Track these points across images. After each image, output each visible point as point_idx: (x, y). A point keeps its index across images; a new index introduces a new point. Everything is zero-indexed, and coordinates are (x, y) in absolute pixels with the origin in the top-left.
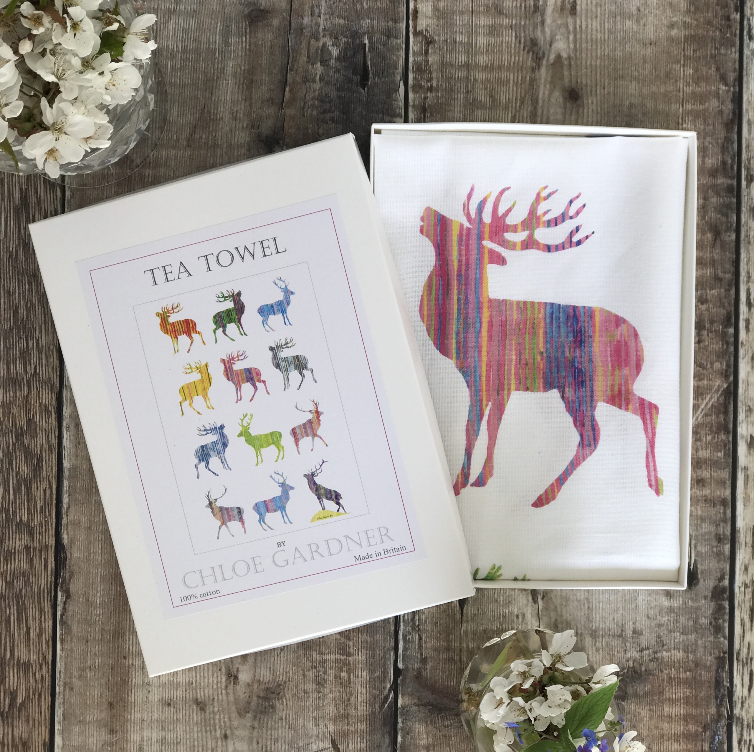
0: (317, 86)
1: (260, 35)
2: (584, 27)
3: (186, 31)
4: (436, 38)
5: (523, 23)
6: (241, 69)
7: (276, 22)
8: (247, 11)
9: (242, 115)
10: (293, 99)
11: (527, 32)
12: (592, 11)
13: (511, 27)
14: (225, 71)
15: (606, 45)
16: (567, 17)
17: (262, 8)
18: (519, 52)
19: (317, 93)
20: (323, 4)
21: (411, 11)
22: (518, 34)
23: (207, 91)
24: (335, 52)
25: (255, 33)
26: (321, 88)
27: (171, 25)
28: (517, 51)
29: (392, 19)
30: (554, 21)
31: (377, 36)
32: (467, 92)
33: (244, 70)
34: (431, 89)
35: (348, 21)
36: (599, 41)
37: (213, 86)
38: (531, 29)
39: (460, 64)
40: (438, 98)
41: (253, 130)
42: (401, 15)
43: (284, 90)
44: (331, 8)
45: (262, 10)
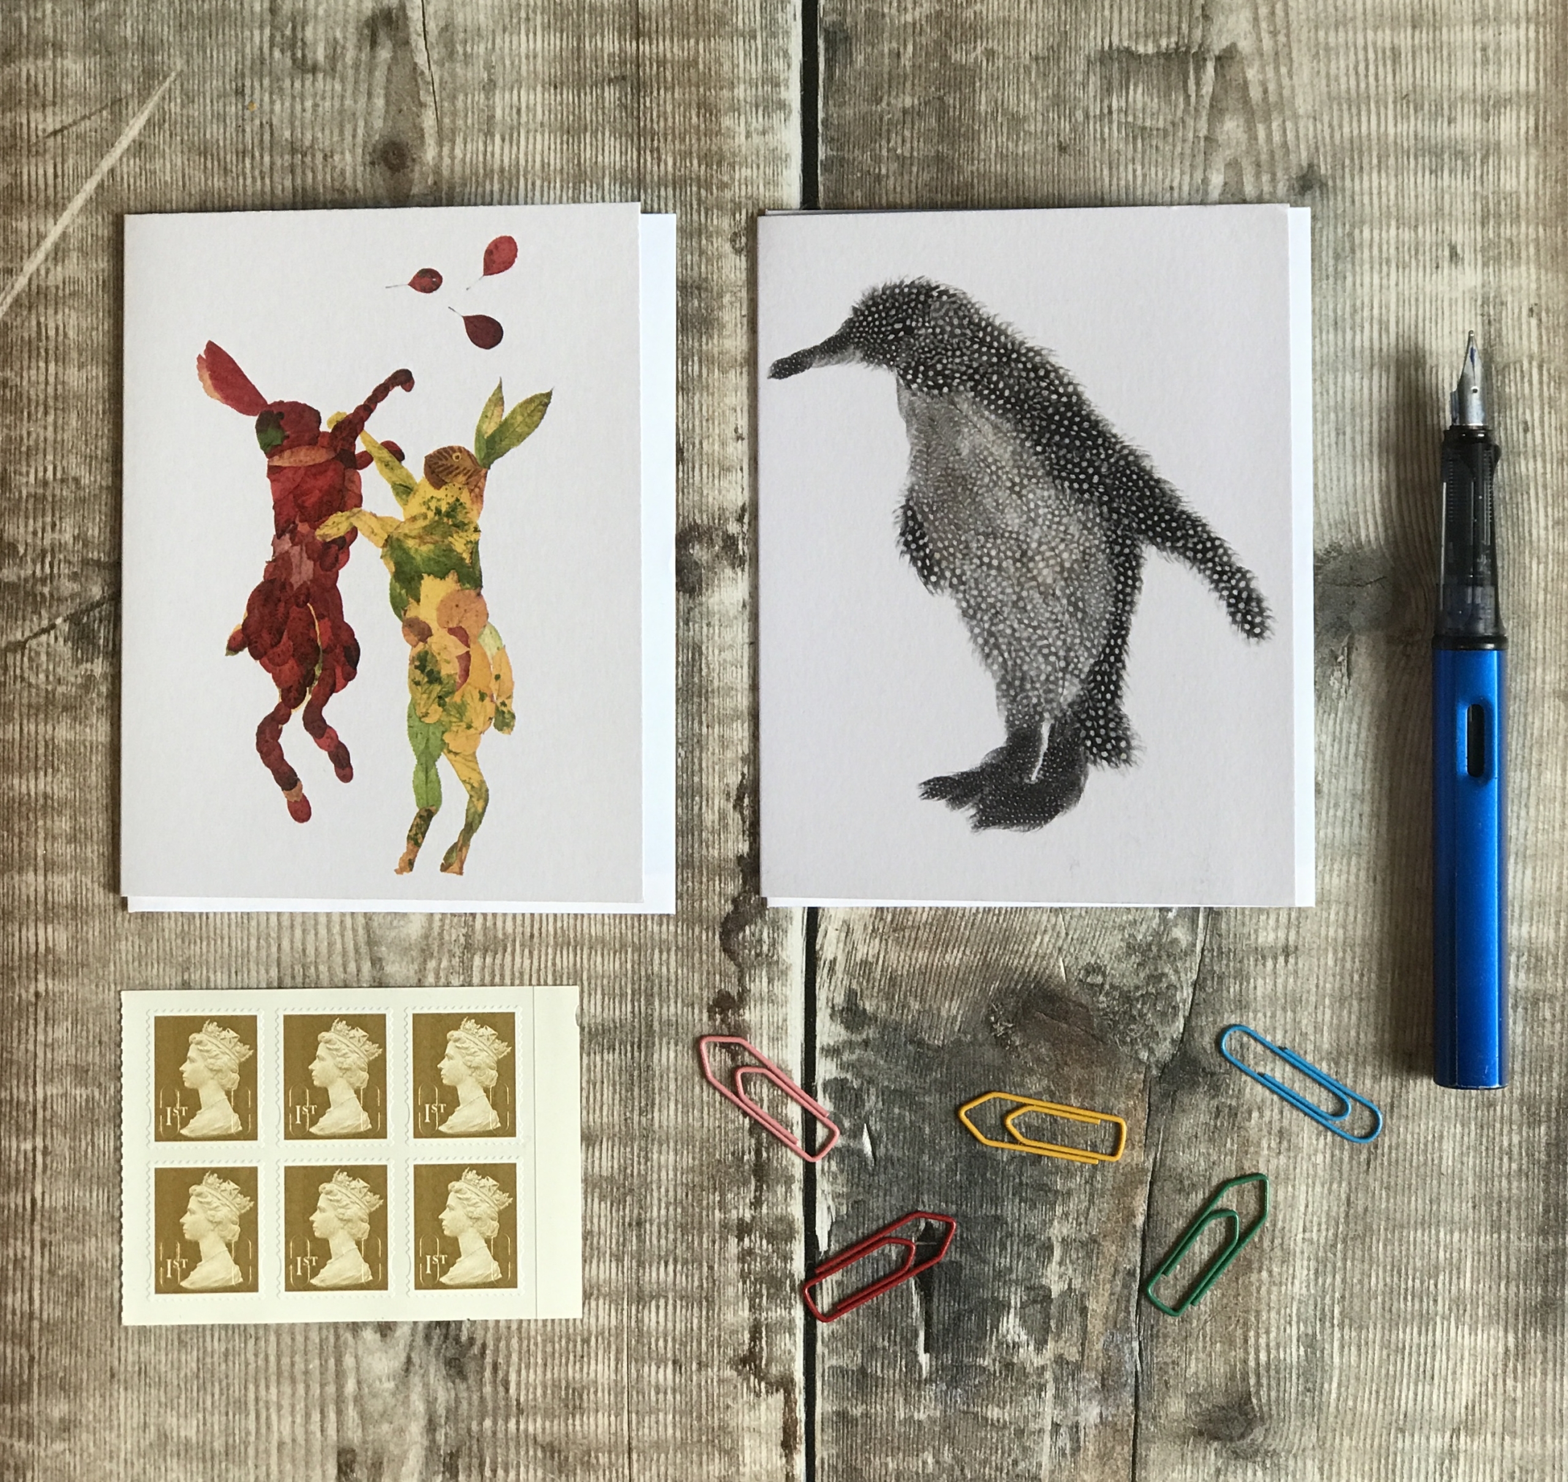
0: (1058, 1231)
1: (1220, 1368)
2: (316, 1417)
3: (1425, 1375)
4: (729, 1373)
5: (488, 1423)
6: (1270, 1272)
7: (1177, 1406)
8: (1258, 1434)
9: (1264, 1144)
10: (1123, 1191)
11: (475, 1397)
12: (293, 1461)
13: (520, 1411)
14: (1313, 1264)
15: (252, 1367)
16: (365, 1442)
17: (1215, 1444)
18: (498, 1340)
19: (1059, 1210)
20: (1045, 1460)
21: (802, 1448)
22: (501, 1389)
23: (1360, 1209)
24: (1011, 1326)
25: (1233, 1378)
26: (1046, 1224)
27: (1465, 1390)
28: (502, 1344)
29: (854, 1422)
30: (401, 1431)
31: (894, 1375)
32: (640, 1224)
33: (1260, 1271)
34: (743, 1229)
35: (976, 1415)
36: (273, 1378)
37: (1347, 1223)
38: (465, 1405)
39: (662, 1302)
40: (723, 1206)
41: (1234, 1103)
42: (830, 1432)
43: (1149, 1216)
44: (1025, 1450)
45: (1216, 1438)
